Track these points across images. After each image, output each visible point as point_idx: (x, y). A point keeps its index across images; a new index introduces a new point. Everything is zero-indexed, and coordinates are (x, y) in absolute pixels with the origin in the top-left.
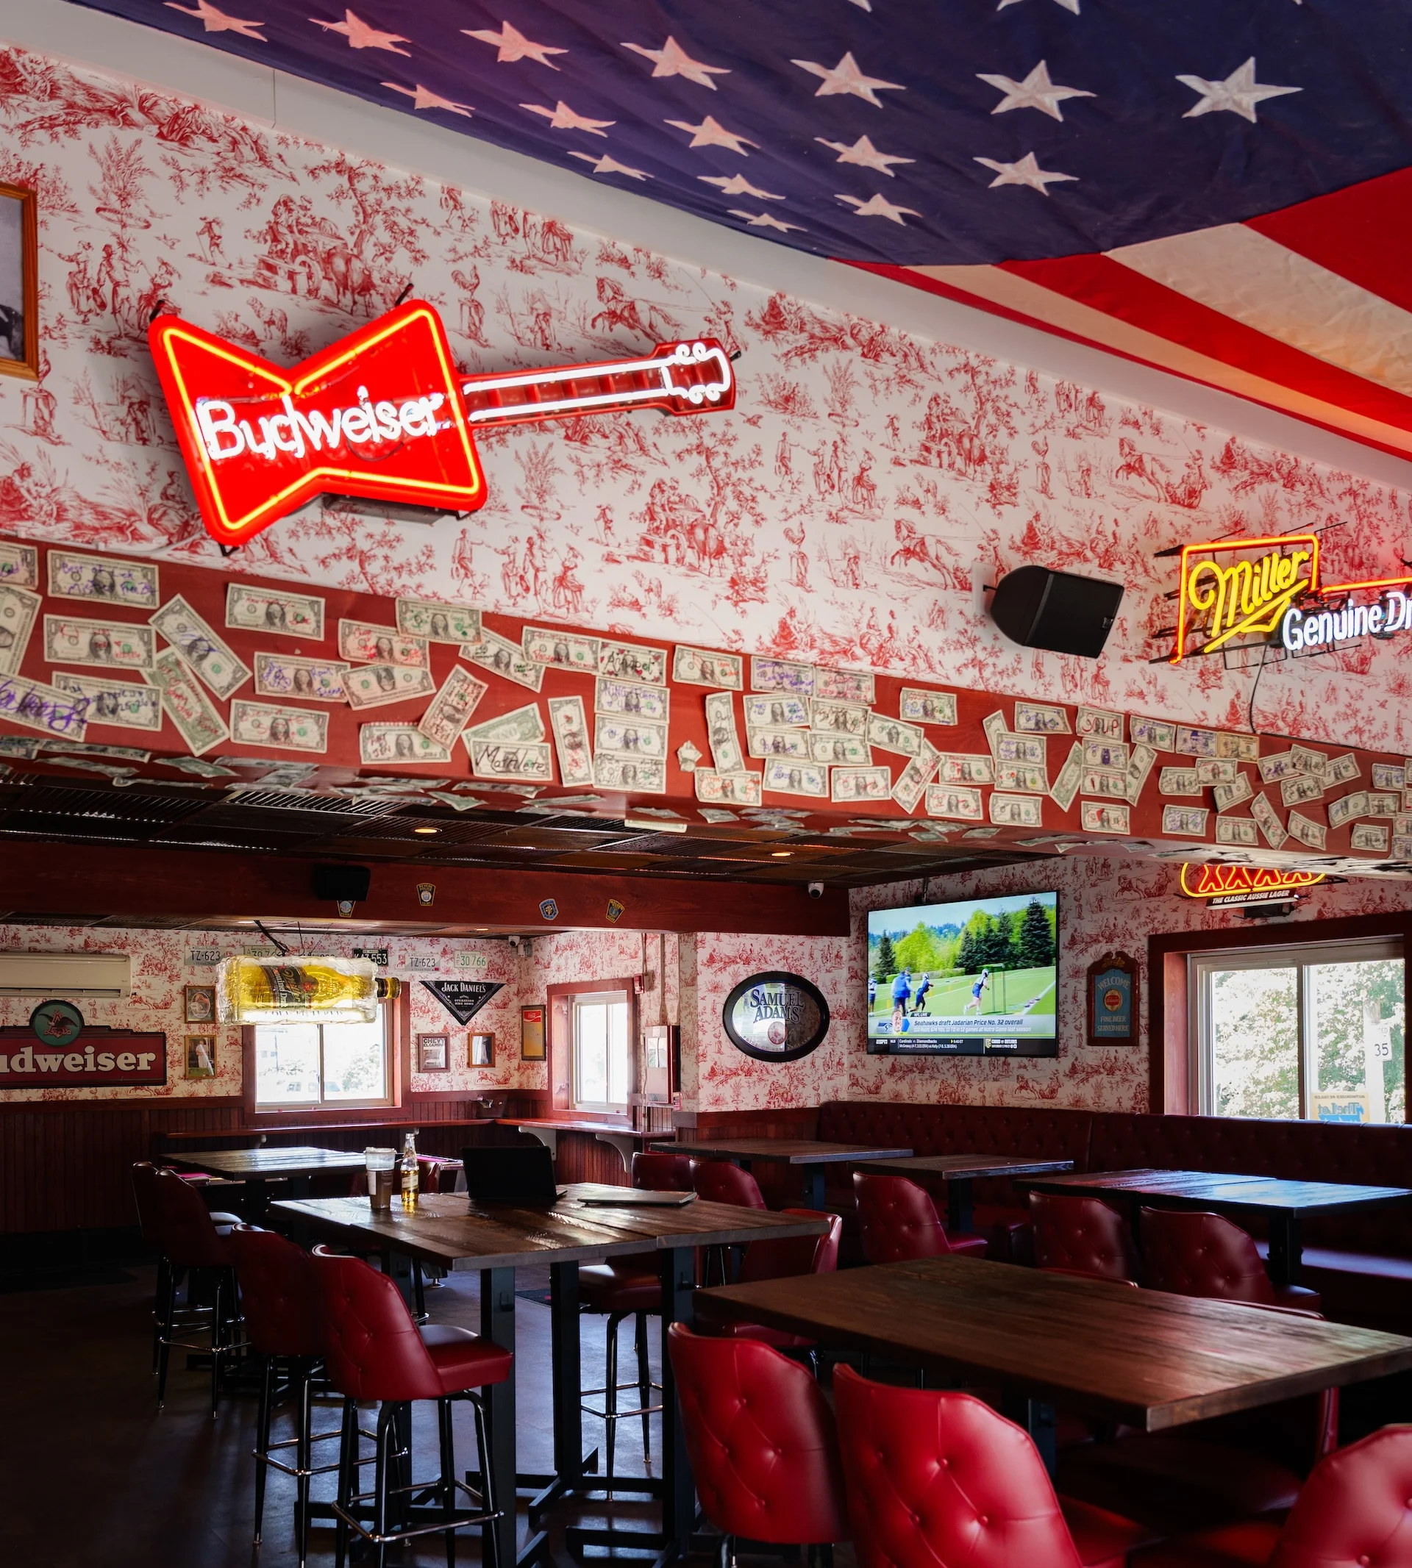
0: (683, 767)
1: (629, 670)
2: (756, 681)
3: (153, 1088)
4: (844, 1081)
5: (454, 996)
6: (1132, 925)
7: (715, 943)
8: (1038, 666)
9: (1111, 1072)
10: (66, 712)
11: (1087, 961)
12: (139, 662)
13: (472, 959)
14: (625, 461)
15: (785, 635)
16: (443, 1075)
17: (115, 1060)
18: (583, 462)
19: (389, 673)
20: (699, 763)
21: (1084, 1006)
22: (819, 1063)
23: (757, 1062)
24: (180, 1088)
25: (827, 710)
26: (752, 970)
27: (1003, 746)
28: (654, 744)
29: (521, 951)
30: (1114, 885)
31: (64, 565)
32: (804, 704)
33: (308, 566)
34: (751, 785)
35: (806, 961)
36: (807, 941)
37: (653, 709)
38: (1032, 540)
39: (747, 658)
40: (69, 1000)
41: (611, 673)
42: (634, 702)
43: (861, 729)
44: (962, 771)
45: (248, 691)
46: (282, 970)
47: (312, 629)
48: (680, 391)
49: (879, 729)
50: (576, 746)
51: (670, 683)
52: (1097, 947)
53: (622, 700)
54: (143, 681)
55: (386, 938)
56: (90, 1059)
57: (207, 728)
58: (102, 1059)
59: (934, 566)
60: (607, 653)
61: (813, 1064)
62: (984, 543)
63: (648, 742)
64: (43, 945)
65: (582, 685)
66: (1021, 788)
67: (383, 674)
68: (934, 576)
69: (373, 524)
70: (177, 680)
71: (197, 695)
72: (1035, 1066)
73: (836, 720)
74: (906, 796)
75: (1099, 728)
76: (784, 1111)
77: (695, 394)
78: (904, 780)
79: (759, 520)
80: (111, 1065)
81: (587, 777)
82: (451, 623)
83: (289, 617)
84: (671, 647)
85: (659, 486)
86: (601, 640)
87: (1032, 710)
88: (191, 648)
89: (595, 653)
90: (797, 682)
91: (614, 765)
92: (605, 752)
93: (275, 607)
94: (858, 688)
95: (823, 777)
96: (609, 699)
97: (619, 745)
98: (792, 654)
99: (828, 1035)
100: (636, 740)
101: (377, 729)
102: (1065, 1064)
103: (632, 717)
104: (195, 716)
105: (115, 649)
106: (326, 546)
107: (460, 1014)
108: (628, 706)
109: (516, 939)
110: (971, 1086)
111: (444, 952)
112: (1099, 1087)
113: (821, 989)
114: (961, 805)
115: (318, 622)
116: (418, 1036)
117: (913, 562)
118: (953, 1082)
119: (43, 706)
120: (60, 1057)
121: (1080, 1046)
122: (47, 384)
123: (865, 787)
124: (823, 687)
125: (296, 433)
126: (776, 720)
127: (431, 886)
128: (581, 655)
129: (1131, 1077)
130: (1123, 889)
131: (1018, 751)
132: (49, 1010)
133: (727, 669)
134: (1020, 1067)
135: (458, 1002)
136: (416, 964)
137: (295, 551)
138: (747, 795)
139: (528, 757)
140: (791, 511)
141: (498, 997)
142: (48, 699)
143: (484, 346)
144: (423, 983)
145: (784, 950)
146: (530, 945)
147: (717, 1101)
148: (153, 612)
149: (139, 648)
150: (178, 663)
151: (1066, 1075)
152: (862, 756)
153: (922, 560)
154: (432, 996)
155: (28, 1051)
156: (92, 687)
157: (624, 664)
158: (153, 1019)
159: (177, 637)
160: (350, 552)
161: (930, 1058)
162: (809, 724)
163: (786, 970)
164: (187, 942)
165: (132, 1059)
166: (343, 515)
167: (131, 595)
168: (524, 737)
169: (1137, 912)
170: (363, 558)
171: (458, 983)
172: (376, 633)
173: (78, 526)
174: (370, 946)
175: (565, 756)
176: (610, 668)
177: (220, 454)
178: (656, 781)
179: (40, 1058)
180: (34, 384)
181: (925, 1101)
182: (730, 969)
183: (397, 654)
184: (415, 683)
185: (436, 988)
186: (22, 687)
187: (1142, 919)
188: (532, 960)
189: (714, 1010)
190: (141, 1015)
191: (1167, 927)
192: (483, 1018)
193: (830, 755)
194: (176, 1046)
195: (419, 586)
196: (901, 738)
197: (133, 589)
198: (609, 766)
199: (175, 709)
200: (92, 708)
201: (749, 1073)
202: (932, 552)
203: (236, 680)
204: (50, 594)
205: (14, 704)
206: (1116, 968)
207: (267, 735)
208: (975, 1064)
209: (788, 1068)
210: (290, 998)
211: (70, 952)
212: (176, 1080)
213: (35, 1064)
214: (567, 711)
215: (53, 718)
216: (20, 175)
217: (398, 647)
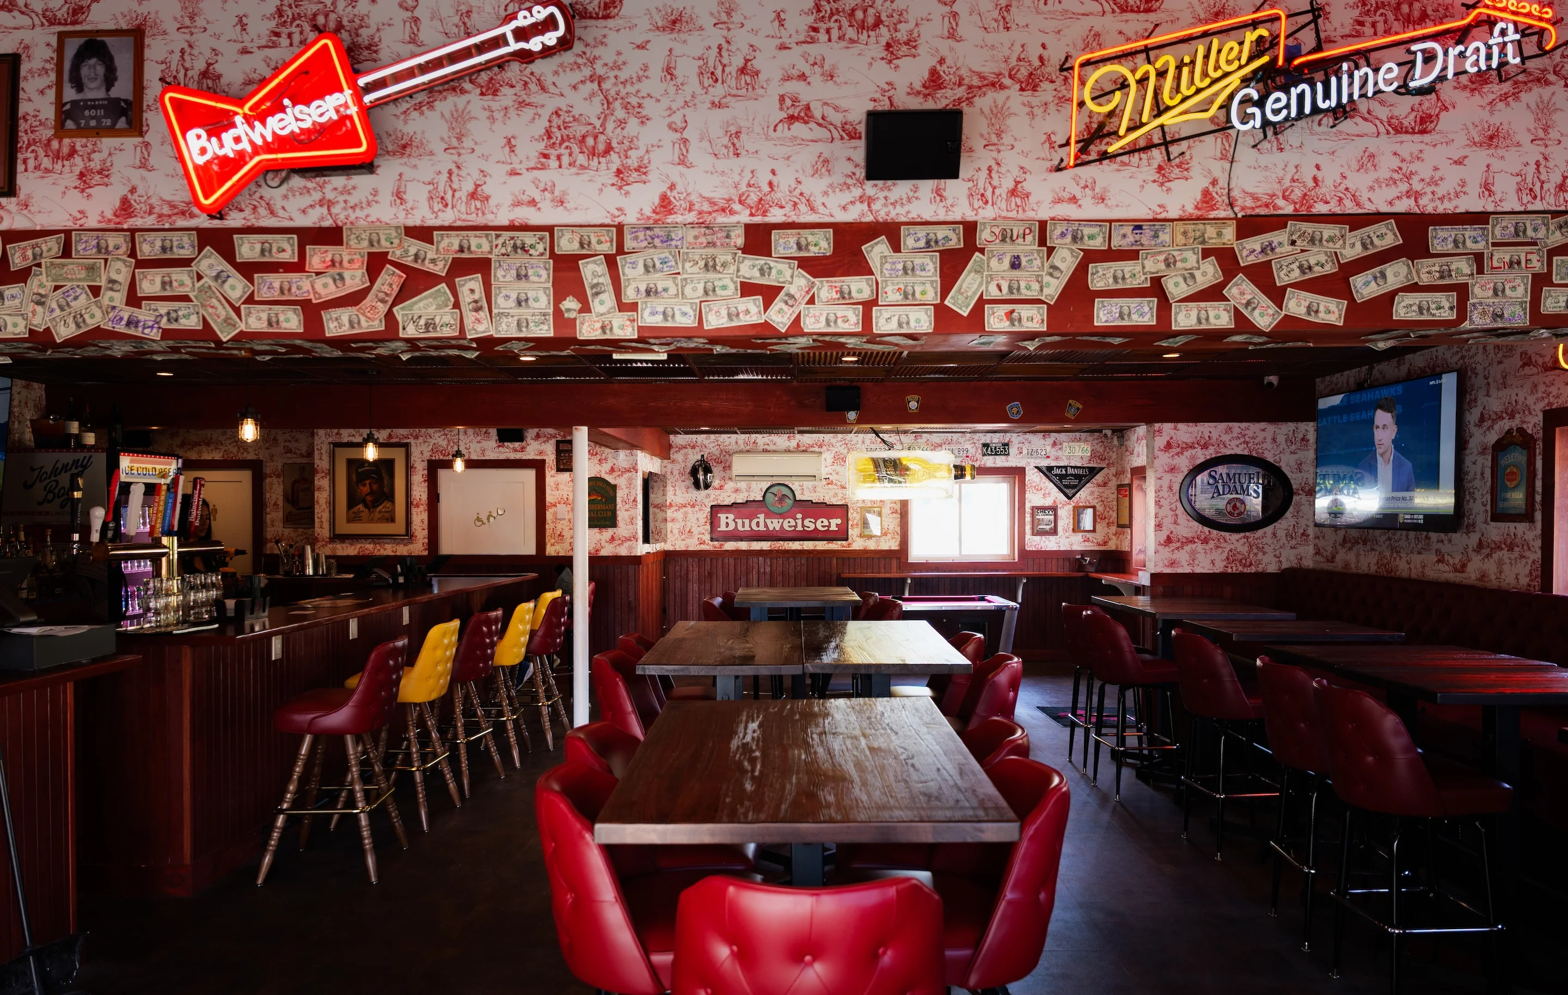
0: (566, 315)
1: (519, 251)
2: (629, 244)
3: (839, 542)
4: (1310, 550)
5: (1061, 477)
6: (1531, 400)
7: (1172, 432)
8: (939, 193)
9: (1511, 548)
10: (150, 324)
11: (1492, 438)
12: (187, 289)
13: (1077, 449)
14: (528, 101)
15: (665, 204)
16: (1052, 538)
17: (815, 523)
18: (494, 109)
19: (342, 277)
20: (581, 311)
21: (1489, 484)
22: (1281, 534)
23: (1214, 532)
24: (857, 544)
25: (697, 258)
26: (1210, 453)
27: (888, 266)
28: (542, 300)
29: (1115, 442)
30: (1517, 361)
31: (145, 240)
32: (674, 257)
33: (293, 216)
34: (628, 323)
35: (1268, 445)
36: (1270, 428)
37: (540, 276)
38: (935, 81)
39: (620, 228)
40: (786, 483)
41: (503, 255)
42: (523, 272)
43: (733, 268)
44: (841, 292)
45: (250, 300)
46: (885, 461)
47: (289, 254)
48: (522, 45)
49: (750, 269)
50: (478, 309)
51: (553, 255)
52: (1500, 423)
53: (514, 273)
54: (191, 300)
55: (1008, 435)
56: (799, 522)
57: (230, 324)
58: (806, 522)
59: (820, 125)
60: (500, 241)
61: (1274, 534)
62: (878, 96)
63: (536, 300)
64: (771, 447)
65: (482, 266)
66: (909, 301)
67: (337, 277)
68: (822, 133)
69: (338, 181)
70: (211, 298)
71: (222, 304)
72: (1450, 541)
73: (706, 265)
74: (780, 317)
75: (1005, 237)
76: (1242, 575)
77: (535, 44)
78: (778, 304)
79: (644, 120)
80: (812, 527)
81: (488, 330)
82: (383, 237)
83: (274, 250)
84: (550, 229)
85: (556, 113)
86: (493, 233)
87: (921, 232)
88: (217, 277)
89: (491, 242)
90: (669, 239)
91: (510, 319)
92: (501, 311)
93: (267, 245)
94: (728, 237)
95: (695, 311)
96: (503, 273)
97: (513, 305)
98: (670, 219)
99: (1291, 509)
100: (527, 300)
101: (335, 313)
102: (1474, 539)
103: (523, 284)
104: (222, 317)
105: (175, 284)
106: (306, 201)
107: (1067, 491)
108: (519, 277)
109: (1109, 433)
110: (1401, 558)
111: (1054, 444)
112: (1500, 563)
113: (1285, 470)
114: (839, 321)
115: (293, 250)
116: (1033, 508)
117: (797, 126)
118: (1388, 554)
119: (138, 321)
120: (781, 521)
121: (1486, 522)
122: (147, 138)
123: (738, 315)
124: (692, 240)
125: (244, 138)
126: (648, 272)
127: (917, 397)
128: (480, 245)
129: (1527, 554)
130: (1524, 365)
131: (905, 269)
132: (774, 490)
133: (603, 239)
134: (1438, 541)
135: (1065, 482)
136: (1031, 454)
137: (286, 208)
138: (623, 328)
139: (443, 320)
140: (674, 108)
141: (1099, 478)
142: (141, 318)
143: (419, 46)
144: (1037, 467)
145: (1244, 436)
146: (1123, 437)
147: (1172, 563)
148: (193, 259)
149: (188, 281)
150: (210, 287)
151: (1474, 550)
152: (732, 289)
153: (806, 123)
154: (1044, 477)
155: (762, 516)
156: (163, 308)
157: (515, 247)
158: (840, 495)
159: (208, 272)
160: (321, 203)
161: (1371, 531)
162: (680, 270)
163: (1246, 453)
164: (863, 442)
165: (826, 523)
166: (318, 179)
167: (182, 252)
168: (439, 307)
169: (1535, 386)
170: (330, 204)
171: (1066, 467)
172: (331, 251)
173: (160, 216)
174: (995, 441)
175: (469, 318)
176: (503, 251)
177: (201, 160)
178: (546, 327)
179: (768, 521)
180: (140, 139)
181: (1366, 572)
182: (1188, 453)
183: (345, 264)
184: (357, 280)
185: (1047, 471)
186: (126, 313)
187: (1540, 395)
188: (1124, 448)
189: (1170, 488)
190: (832, 493)
191: (1560, 401)
192: (1085, 495)
193: (700, 292)
194: (855, 514)
195: (367, 216)
196: (774, 272)
197: (183, 248)
198: (505, 320)
199: (210, 315)
200: (165, 319)
201: (1205, 541)
202: (817, 114)
203: (244, 293)
204: (139, 258)
205: (124, 322)
206: (1516, 444)
207: (265, 324)
208: (1404, 537)
209: (1248, 538)
210: (891, 481)
211: (788, 451)
212: (855, 538)
213: (766, 526)
214: (470, 286)
215: (144, 328)
216: (137, 22)
217: (346, 259)
